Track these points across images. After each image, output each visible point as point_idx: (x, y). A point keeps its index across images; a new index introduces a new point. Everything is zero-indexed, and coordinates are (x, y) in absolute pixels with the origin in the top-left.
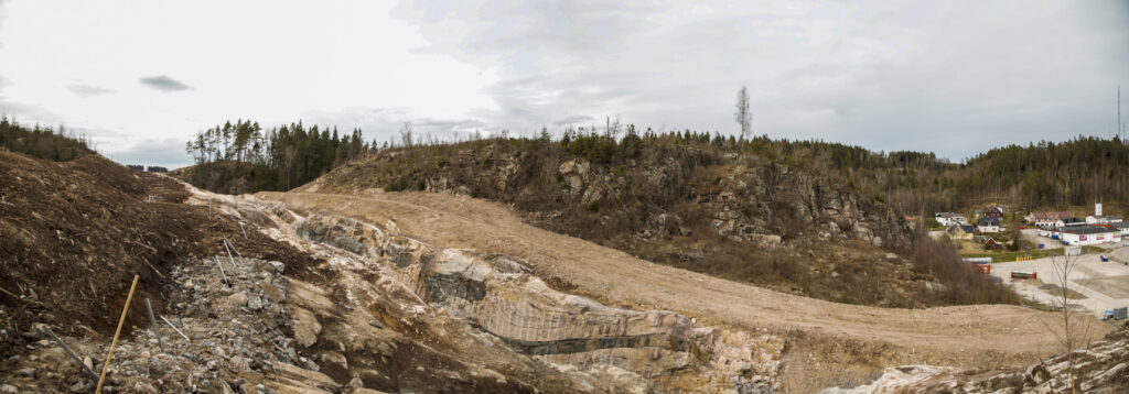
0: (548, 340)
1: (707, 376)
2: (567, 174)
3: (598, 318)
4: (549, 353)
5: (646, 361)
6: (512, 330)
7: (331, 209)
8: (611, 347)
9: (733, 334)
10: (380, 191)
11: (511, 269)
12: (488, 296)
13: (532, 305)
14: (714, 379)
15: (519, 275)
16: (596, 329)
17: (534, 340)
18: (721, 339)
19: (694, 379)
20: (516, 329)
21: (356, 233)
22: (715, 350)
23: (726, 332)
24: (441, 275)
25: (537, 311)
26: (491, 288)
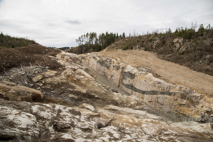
0: (148, 91)
1: (191, 109)
2: (175, 43)
3: (162, 86)
4: (148, 94)
5: (173, 100)
6: (140, 87)
7: (107, 56)
8: (163, 94)
9: (209, 98)
10: (121, 50)
11: (142, 71)
12: (135, 78)
13: (145, 81)
14: (194, 111)
15: (145, 72)
16: (161, 89)
17: (145, 90)
18: (203, 99)
19: (187, 109)
20: (141, 87)
21: (109, 62)
22: (200, 102)
23: (206, 97)
24: (125, 72)
25: (146, 82)
26: (136, 76)
